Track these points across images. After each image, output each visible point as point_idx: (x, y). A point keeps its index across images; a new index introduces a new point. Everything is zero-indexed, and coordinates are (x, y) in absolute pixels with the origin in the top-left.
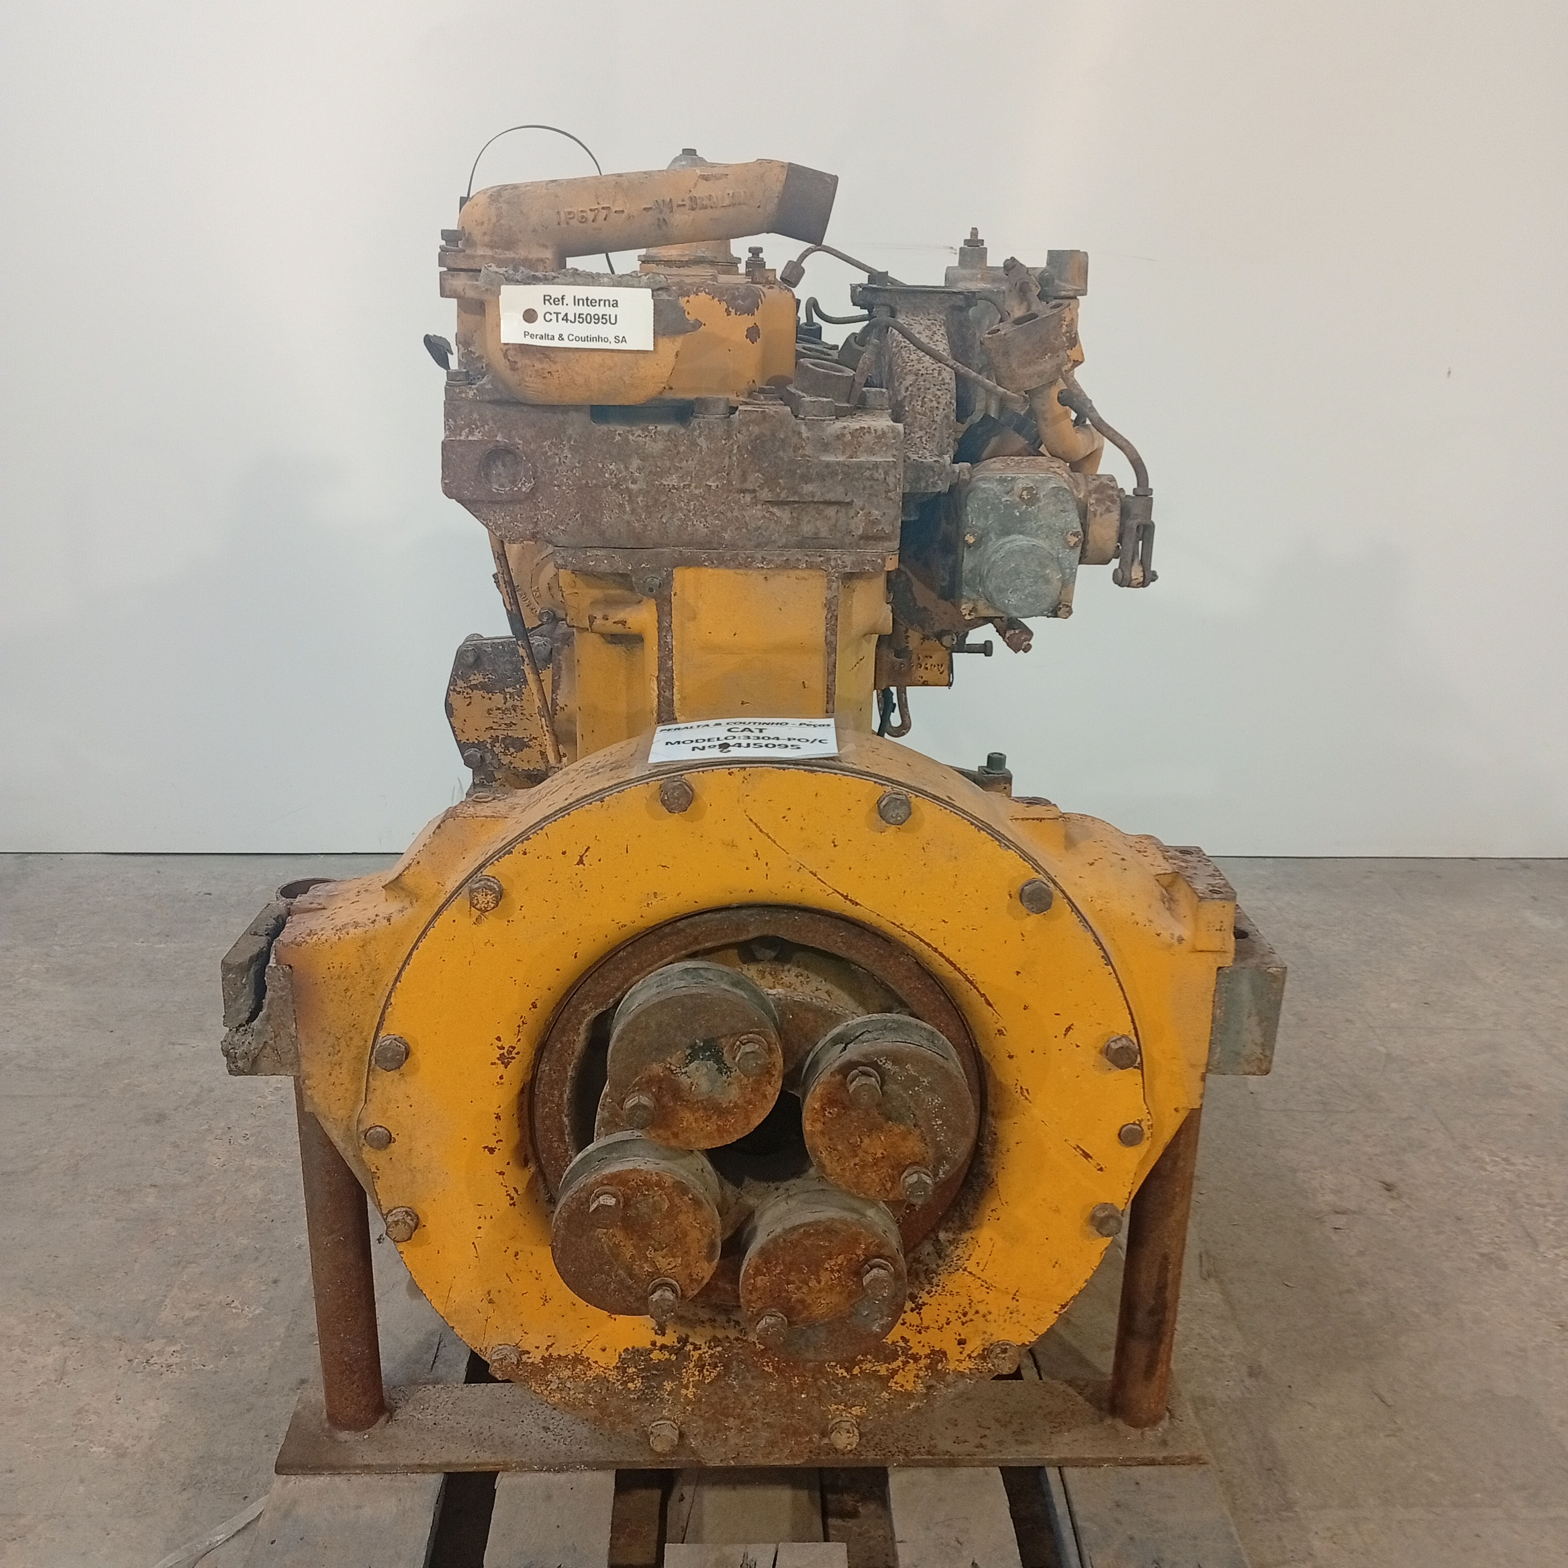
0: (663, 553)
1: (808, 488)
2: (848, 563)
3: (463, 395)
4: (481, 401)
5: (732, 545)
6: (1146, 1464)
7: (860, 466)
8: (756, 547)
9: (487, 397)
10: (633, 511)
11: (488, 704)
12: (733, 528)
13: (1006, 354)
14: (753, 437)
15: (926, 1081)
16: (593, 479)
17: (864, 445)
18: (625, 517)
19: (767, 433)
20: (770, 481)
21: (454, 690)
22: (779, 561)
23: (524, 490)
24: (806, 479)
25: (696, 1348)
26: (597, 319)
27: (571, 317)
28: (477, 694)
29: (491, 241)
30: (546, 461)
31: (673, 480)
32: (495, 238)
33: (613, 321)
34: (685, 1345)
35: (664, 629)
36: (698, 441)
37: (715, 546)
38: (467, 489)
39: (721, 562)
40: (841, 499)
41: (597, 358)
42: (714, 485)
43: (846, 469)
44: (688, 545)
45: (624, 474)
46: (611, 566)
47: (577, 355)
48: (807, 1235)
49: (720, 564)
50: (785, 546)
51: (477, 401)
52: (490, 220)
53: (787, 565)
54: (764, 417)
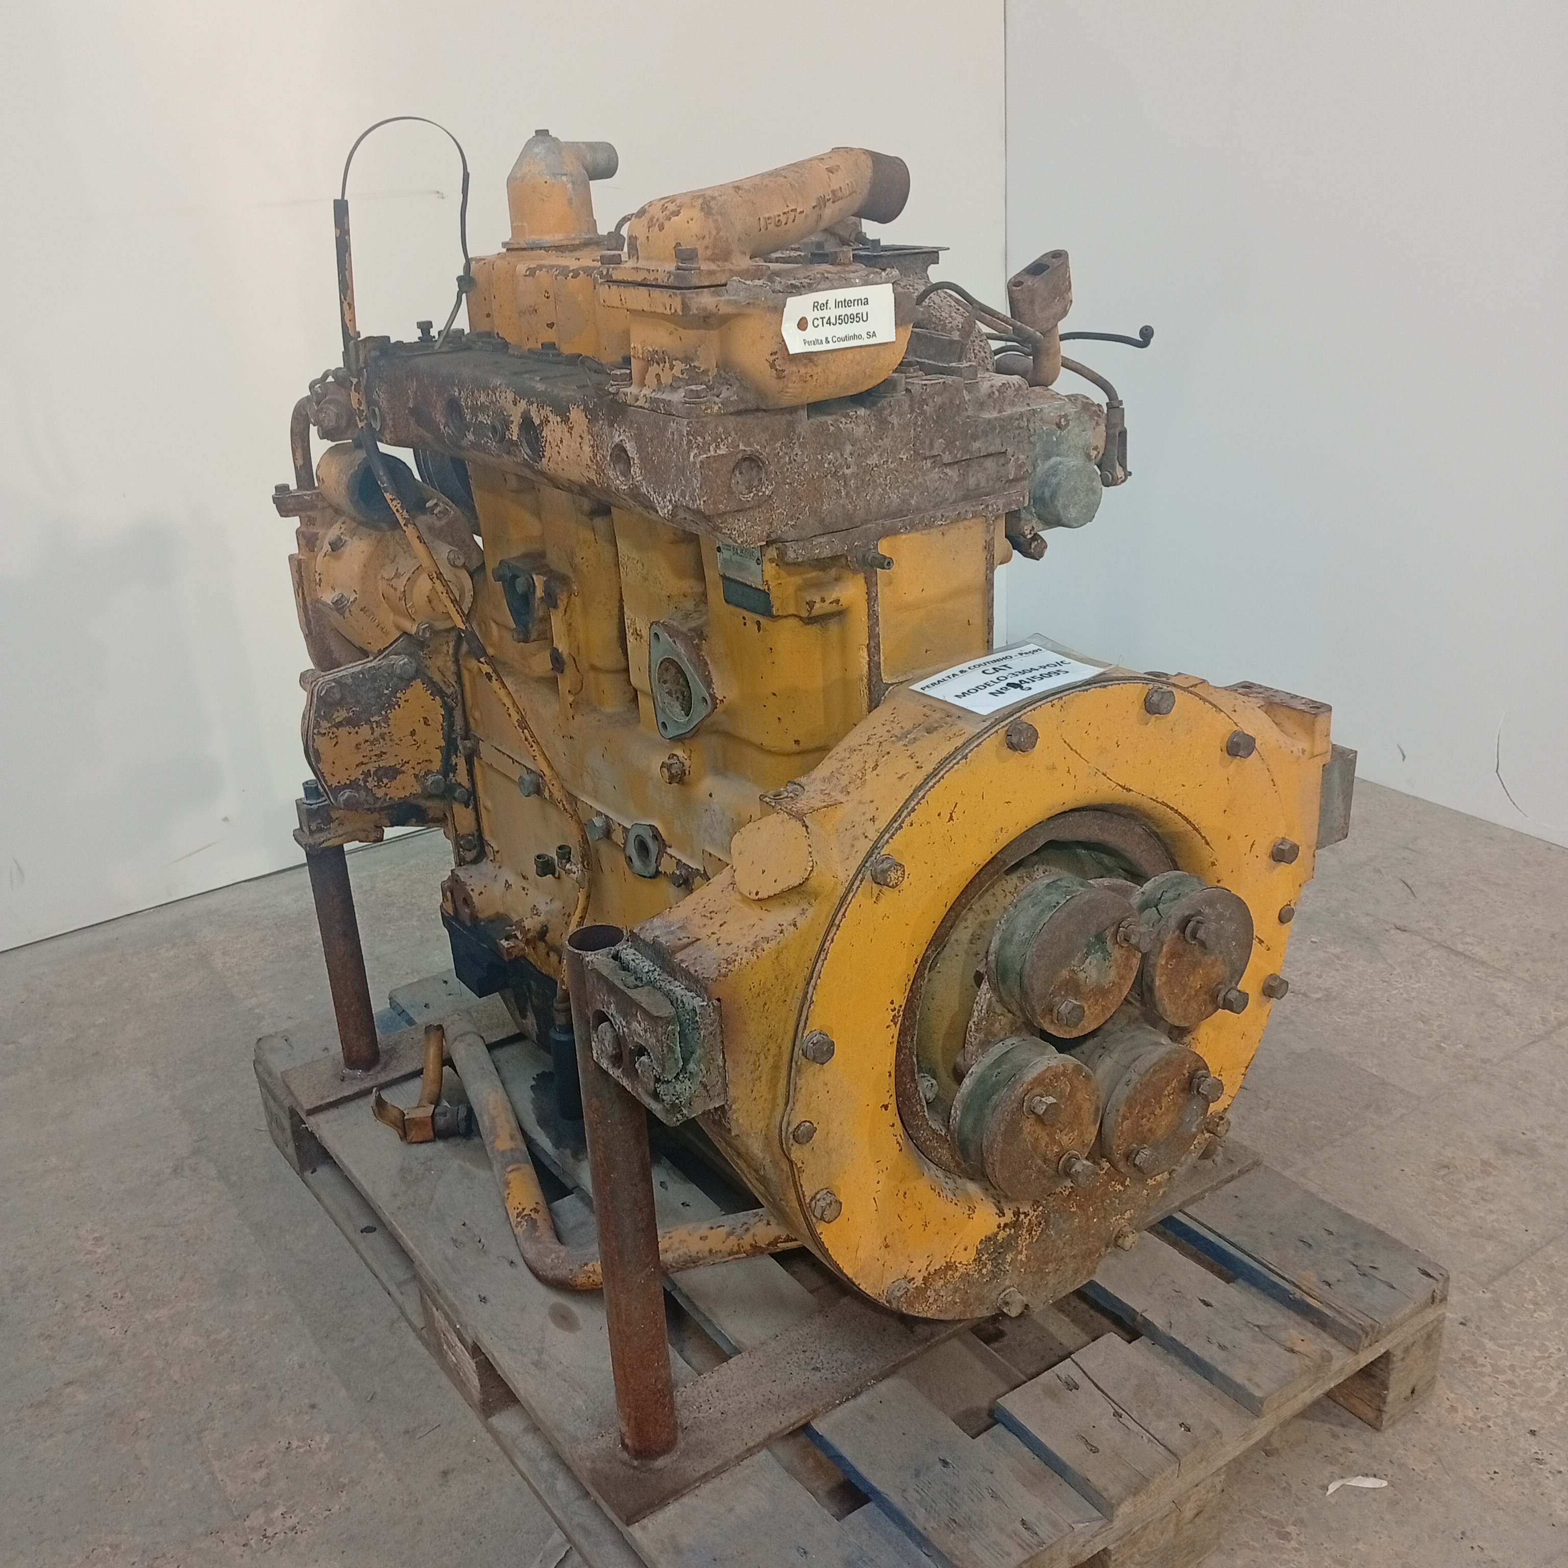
0: (870, 528)
1: (977, 445)
2: (1001, 507)
3: (709, 411)
4: (725, 414)
5: (917, 509)
6: (1229, 1182)
7: (1011, 418)
8: (934, 507)
9: (731, 409)
10: (847, 494)
11: (355, 739)
12: (918, 493)
13: (1032, 302)
14: (937, 408)
15: (1227, 914)
16: (816, 470)
17: (1007, 399)
18: (841, 502)
19: (948, 402)
20: (950, 445)
21: (319, 733)
22: (953, 515)
23: (767, 493)
24: (975, 438)
25: (1026, 1215)
26: (853, 318)
27: (833, 321)
28: (343, 731)
29: (713, 254)
30: (779, 461)
31: (874, 460)
32: (717, 251)
33: (865, 319)
34: (1019, 1216)
35: (871, 599)
36: (889, 419)
37: (905, 513)
38: (722, 502)
39: (912, 527)
40: (999, 450)
41: (850, 355)
42: (904, 457)
43: (1002, 422)
44: (886, 516)
45: (840, 461)
46: (832, 551)
47: (835, 354)
48: (1155, 1072)
49: (912, 528)
50: (954, 502)
51: (721, 415)
52: (710, 233)
53: (959, 518)
54: (945, 388)
